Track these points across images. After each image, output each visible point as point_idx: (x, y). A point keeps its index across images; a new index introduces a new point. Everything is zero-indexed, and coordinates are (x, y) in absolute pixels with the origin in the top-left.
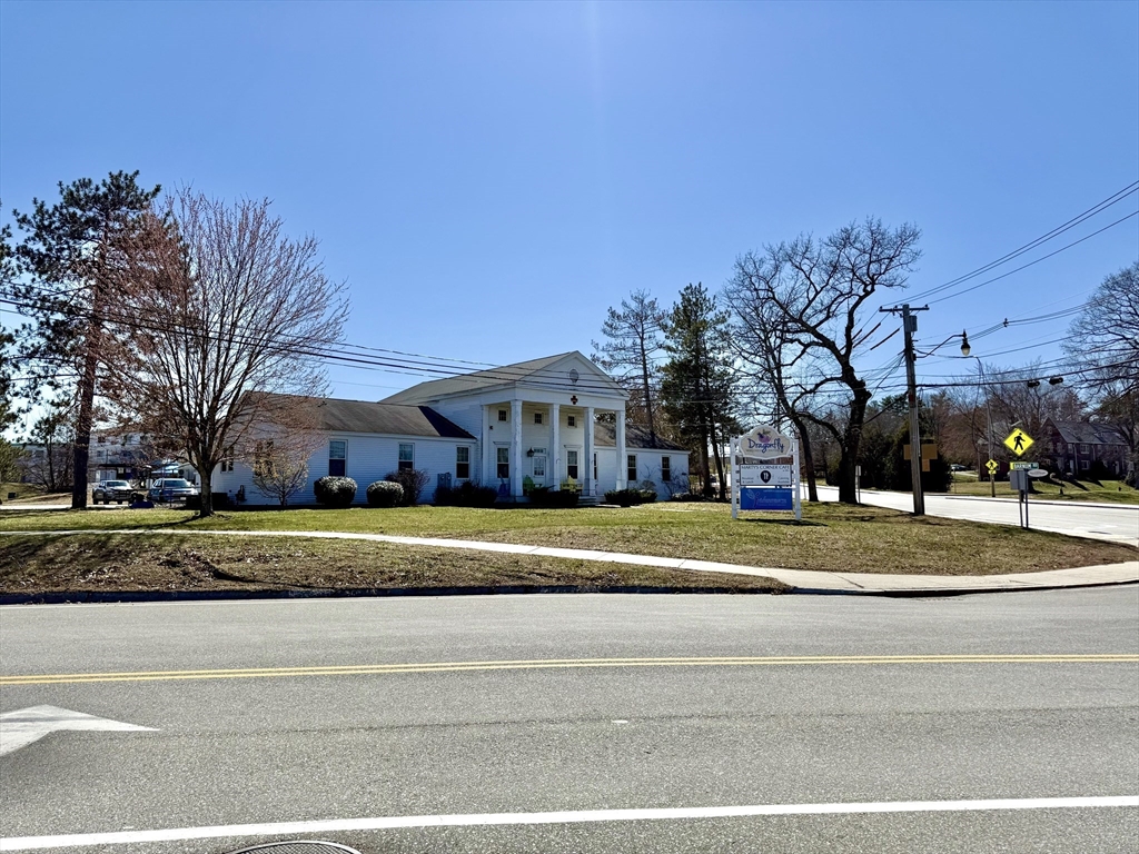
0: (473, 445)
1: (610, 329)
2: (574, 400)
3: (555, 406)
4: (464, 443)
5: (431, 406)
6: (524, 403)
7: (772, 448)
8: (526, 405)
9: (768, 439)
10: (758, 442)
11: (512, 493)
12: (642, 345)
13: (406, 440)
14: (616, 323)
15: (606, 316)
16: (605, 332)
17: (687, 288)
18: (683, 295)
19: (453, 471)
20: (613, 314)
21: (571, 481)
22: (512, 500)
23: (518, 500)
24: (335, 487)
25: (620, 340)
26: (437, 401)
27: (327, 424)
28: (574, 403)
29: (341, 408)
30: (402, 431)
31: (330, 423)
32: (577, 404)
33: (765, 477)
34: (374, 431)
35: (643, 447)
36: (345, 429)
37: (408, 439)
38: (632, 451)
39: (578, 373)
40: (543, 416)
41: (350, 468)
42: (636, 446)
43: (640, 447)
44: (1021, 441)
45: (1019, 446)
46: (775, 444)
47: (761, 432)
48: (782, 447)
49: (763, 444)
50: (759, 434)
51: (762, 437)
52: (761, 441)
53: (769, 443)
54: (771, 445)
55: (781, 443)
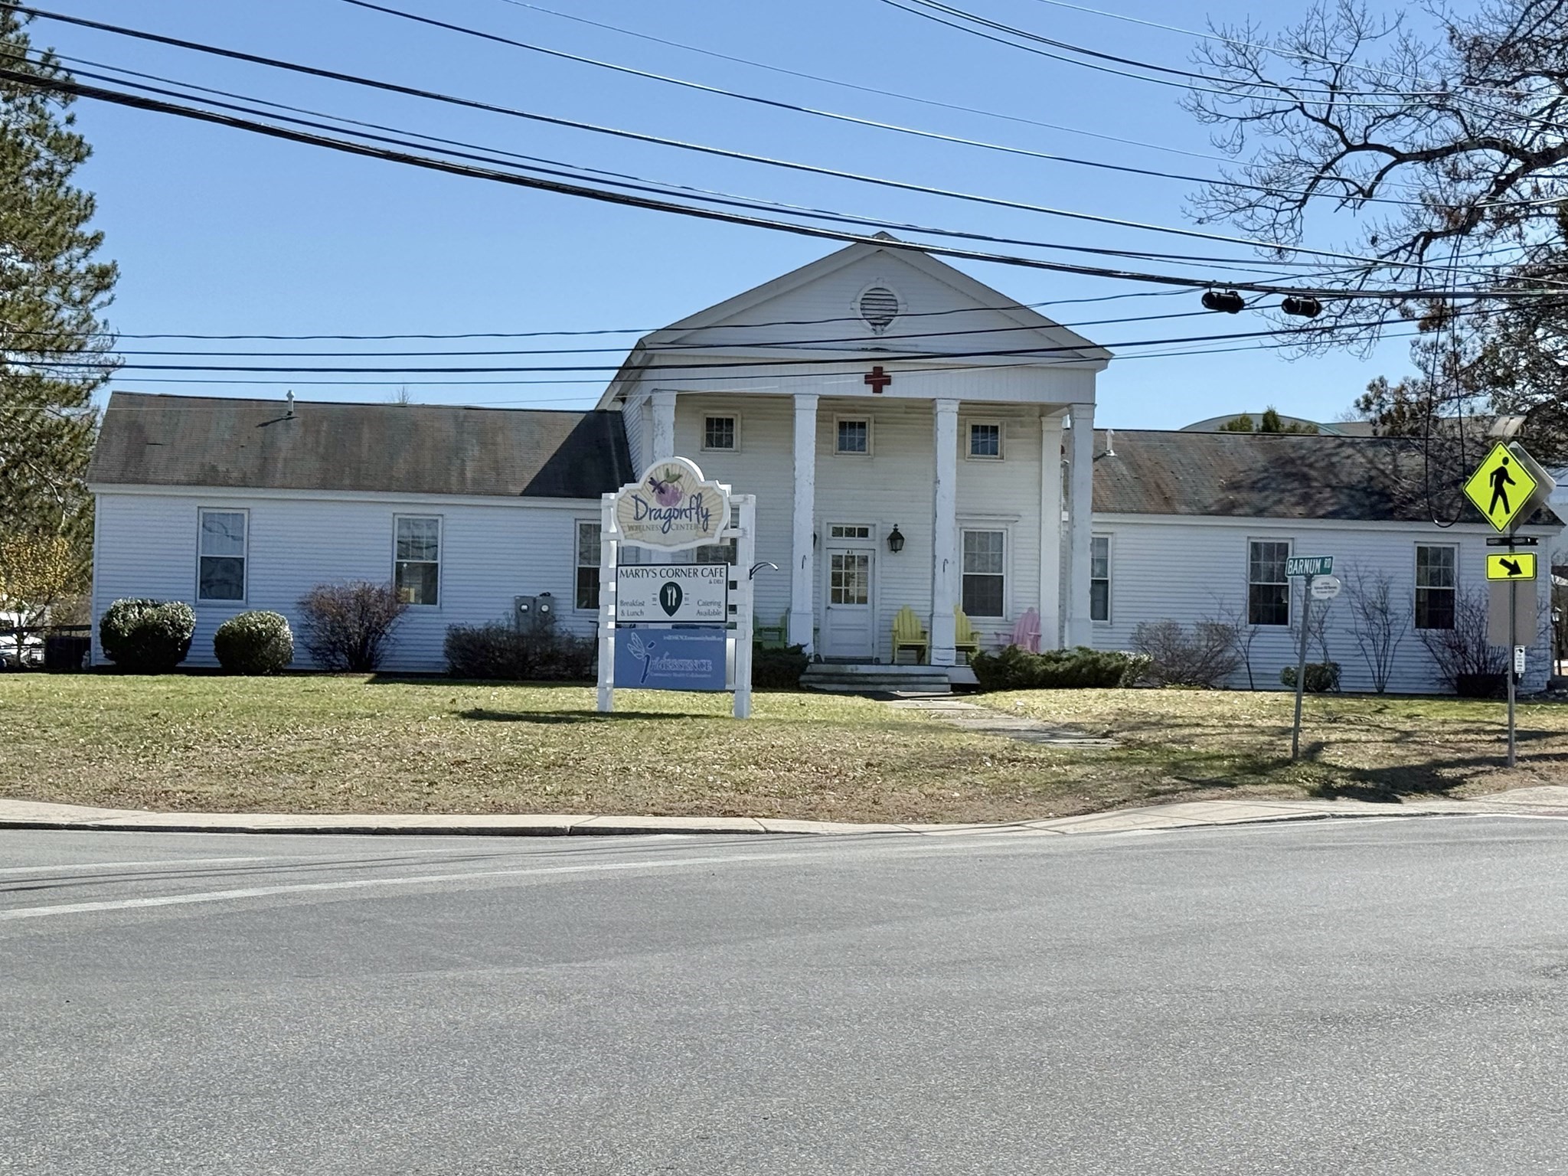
2: (878, 380)
7: (684, 520)
9: (676, 497)
10: (654, 504)
13: (424, 507)
19: (566, 592)
27: (214, 468)
28: (878, 389)
29: (325, 426)
30: (415, 484)
31: (222, 468)
32: (888, 392)
33: (670, 599)
34: (324, 486)
35: (1324, 517)
36: (244, 483)
37: (419, 505)
38: (1270, 530)
39: (898, 297)
40: (871, 428)
41: (254, 578)
42: (1300, 510)
43: (1310, 515)
44: (1506, 485)
45: (1500, 499)
46: (691, 509)
47: (661, 477)
48: (706, 517)
49: (664, 509)
50: (652, 482)
51: (662, 491)
52: (660, 500)
53: (677, 507)
54: (681, 512)
55: (705, 505)
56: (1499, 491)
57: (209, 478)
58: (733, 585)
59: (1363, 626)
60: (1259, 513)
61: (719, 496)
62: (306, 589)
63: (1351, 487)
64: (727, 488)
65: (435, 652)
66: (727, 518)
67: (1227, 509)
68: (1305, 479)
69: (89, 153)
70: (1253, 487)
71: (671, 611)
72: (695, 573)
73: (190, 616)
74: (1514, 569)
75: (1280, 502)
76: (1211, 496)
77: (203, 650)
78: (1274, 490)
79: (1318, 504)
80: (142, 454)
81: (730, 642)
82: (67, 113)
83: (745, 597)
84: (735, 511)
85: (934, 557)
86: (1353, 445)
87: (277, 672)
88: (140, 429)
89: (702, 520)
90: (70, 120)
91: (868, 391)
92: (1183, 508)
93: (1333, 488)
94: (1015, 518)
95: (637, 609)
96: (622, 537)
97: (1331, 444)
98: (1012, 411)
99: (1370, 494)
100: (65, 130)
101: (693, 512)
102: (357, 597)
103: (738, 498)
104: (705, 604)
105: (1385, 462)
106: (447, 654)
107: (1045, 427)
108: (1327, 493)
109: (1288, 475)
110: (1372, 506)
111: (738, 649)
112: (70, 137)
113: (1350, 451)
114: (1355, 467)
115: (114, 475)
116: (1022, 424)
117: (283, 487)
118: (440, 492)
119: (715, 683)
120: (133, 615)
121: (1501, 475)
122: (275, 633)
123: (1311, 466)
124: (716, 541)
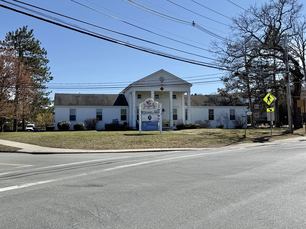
0: (127, 108)
3: (152, 92)
4: (124, 107)
7: (151, 107)
9: (150, 104)
10: (147, 105)
19: (119, 118)
27: (71, 103)
28: (162, 90)
29: (85, 97)
30: (98, 104)
31: (72, 103)
32: (163, 90)
33: (150, 118)
34: (86, 105)
35: (218, 106)
36: (75, 105)
37: (100, 107)
38: (211, 108)
39: (164, 78)
40: (159, 95)
41: (77, 118)
42: (214, 105)
43: (216, 106)
44: (270, 99)
45: (269, 101)
47: (148, 101)
48: (155, 106)
50: (147, 102)
51: (148, 103)
52: (148, 104)
54: (151, 106)
55: (154, 105)
56: (269, 100)
57: (70, 104)
58: (159, 116)
59: (225, 120)
60: (210, 105)
61: (157, 103)
62: (85, 119)
63: (220, 102)
64: (157, 102)
65: (104, 127)
66: (158, 106)
67: (205, 105)
68: (214, 101)
69: (49, 61)
70: (208, 102)
71: (150, 120)
72: (153, 114)
73: (70, 123)
74: (271, 110)
75: (212, 104)
76: (203, 103)
77: (72, 127)
78: (211, 102)
79: (217, 104)
80: (61, 101)
81: (159, 124)
82: (45, 56)
83: (161, 117)
84: (159, 105)
85: (170, 112)
86: (219, 96)
87: (82, 130)
88: (60, 98)
90: (46, 57)
91: (161, 90)
92: (200, 105)
93: (218, 102)
94: (178, 107)
95: (145, 120)
96: (142, 109)
97: (216, 96)
98: (178, 93)
99: (223, 103)
100: (45, 59)
102: (93, 120)
103: (159, 104)
104: (155, 118)
105: (223, 98)
106: (105, 127)
107: (182, 95)
108: (217, 103)
109: (212, 101)
110: (224, 104)
111: (160, 124)
112: (46, 60)
113: (219, 97)
114: (220, 99)
115: (58, 104)
116: (179, 95)
117: (81, 105)
118: (102, 105)
119: (157, 129)
120: (62, 123)
121: (269, 97)
122: (82, 125)
123: (214, 99)
124: (156, 110)
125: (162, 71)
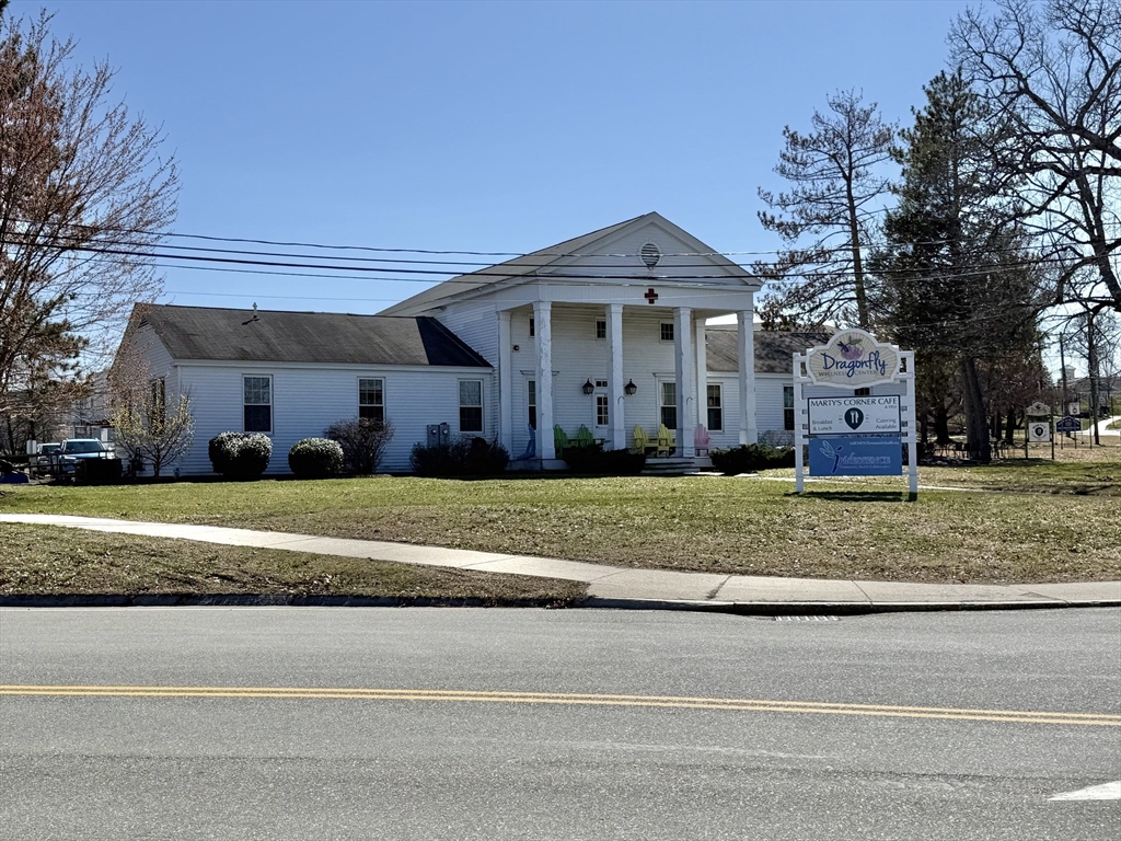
0: (487, 378)
1: (791, 166)
2: (651, 295)
3: (613, 308)
4: (471, 373)
5: (438, 316)
6: (555, 305)
7: (865, 368)
8: (559, 310)
9: (858, 353)
10: (839, 358)
11: (537, 454)
12: (849, 190)
13: (372, 372)
14: (801, 154)
15: (782, 144)
16: (783, 171)
17: (937, 80)
18: (929, 93)
19: (454, 421)
20: (794, 139)
21: (667, 433)
22: (537, 467)
23: (547, 466)
24: (235, 451)
25: (808, 186)
26: (442, 308)
28: (651, 302)
29: (281, 325)
30: (365, 358)
32: (657, 303)
34: (316, 360)
39: (660, 251)
41: (279, 419)
46: (870, 361)
47: (845, 342)
48: (883, 366)
49: (848, 362)
50: (841, 344)
51: (846, 350)
52: (844, 355)
53: (859, 360)
54: (862, 364)
55: (881, 358)
57: (244, 356)
61: (892, 352)
72: (873, 402)
80: (190, 340)
84: (904, 360)
88: (175, 325)
89: (879, 368)
91: (646, 302)
95: (827, 426)
96: (815, 379)
101: (873, 363)
103: (905, 353)
104: (882, 421)
107: (698, 325)
115: (187, 354)
117: (293, 361)
124: (891, 381)
125: (652, 220)
